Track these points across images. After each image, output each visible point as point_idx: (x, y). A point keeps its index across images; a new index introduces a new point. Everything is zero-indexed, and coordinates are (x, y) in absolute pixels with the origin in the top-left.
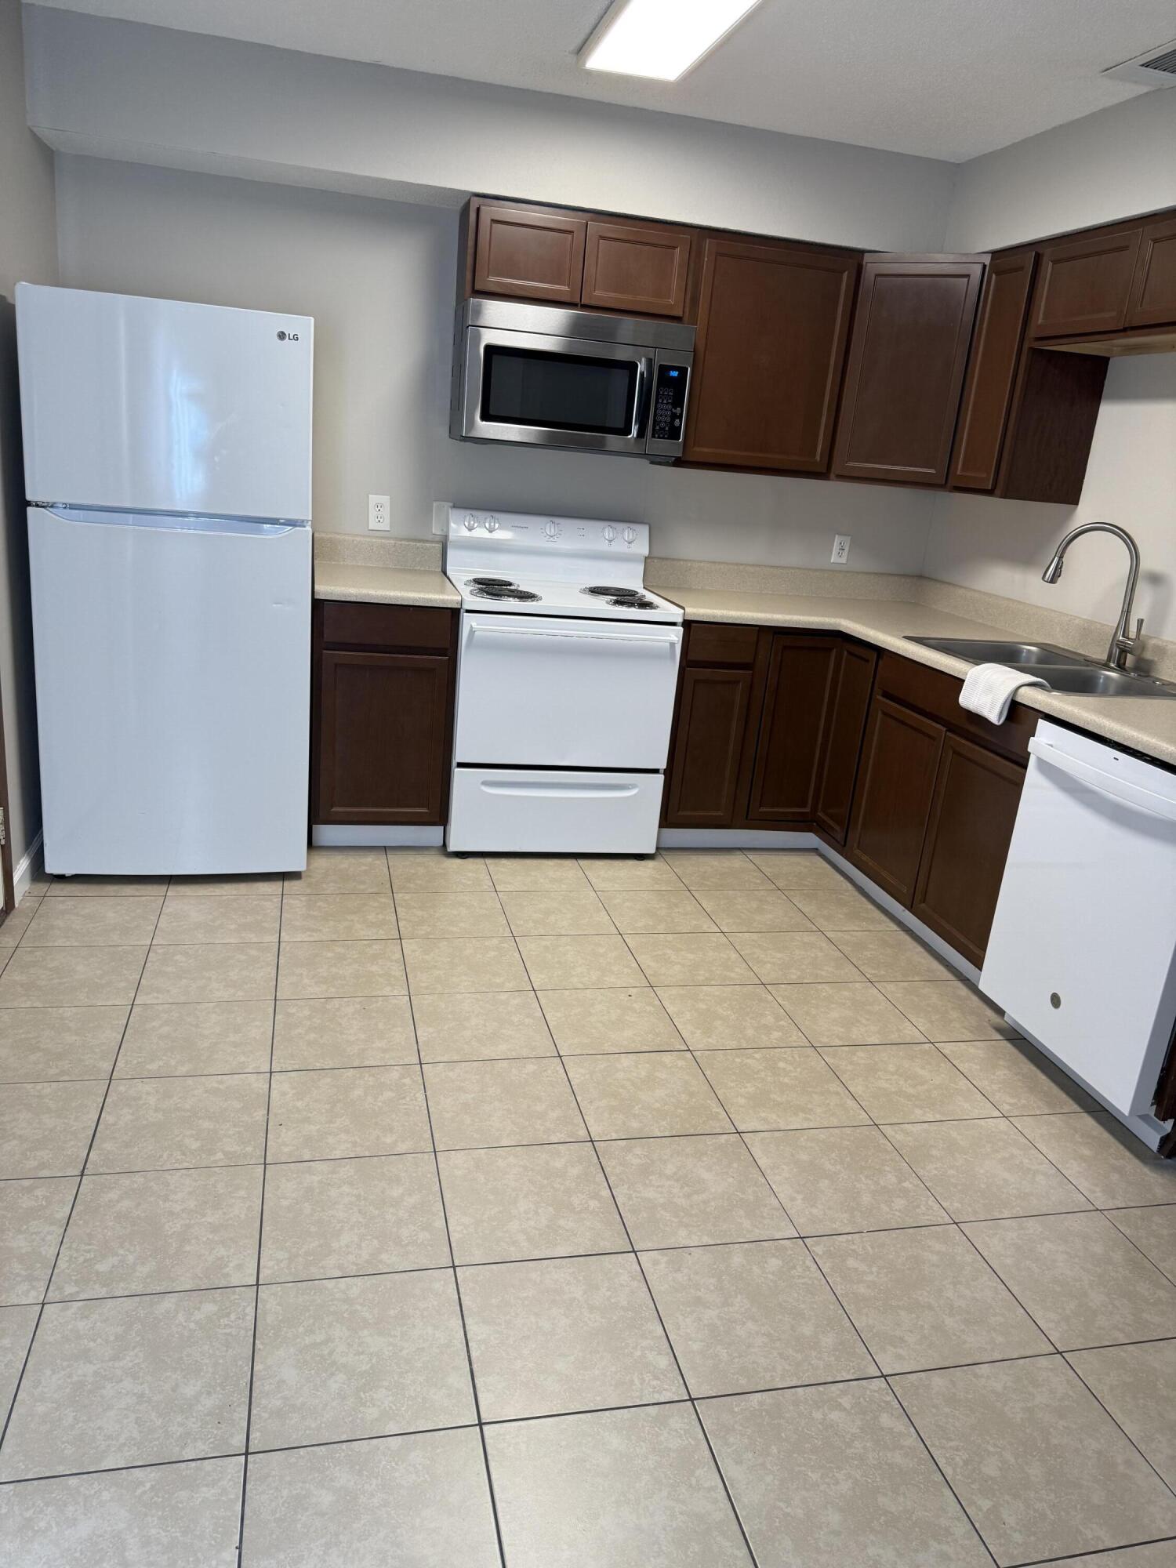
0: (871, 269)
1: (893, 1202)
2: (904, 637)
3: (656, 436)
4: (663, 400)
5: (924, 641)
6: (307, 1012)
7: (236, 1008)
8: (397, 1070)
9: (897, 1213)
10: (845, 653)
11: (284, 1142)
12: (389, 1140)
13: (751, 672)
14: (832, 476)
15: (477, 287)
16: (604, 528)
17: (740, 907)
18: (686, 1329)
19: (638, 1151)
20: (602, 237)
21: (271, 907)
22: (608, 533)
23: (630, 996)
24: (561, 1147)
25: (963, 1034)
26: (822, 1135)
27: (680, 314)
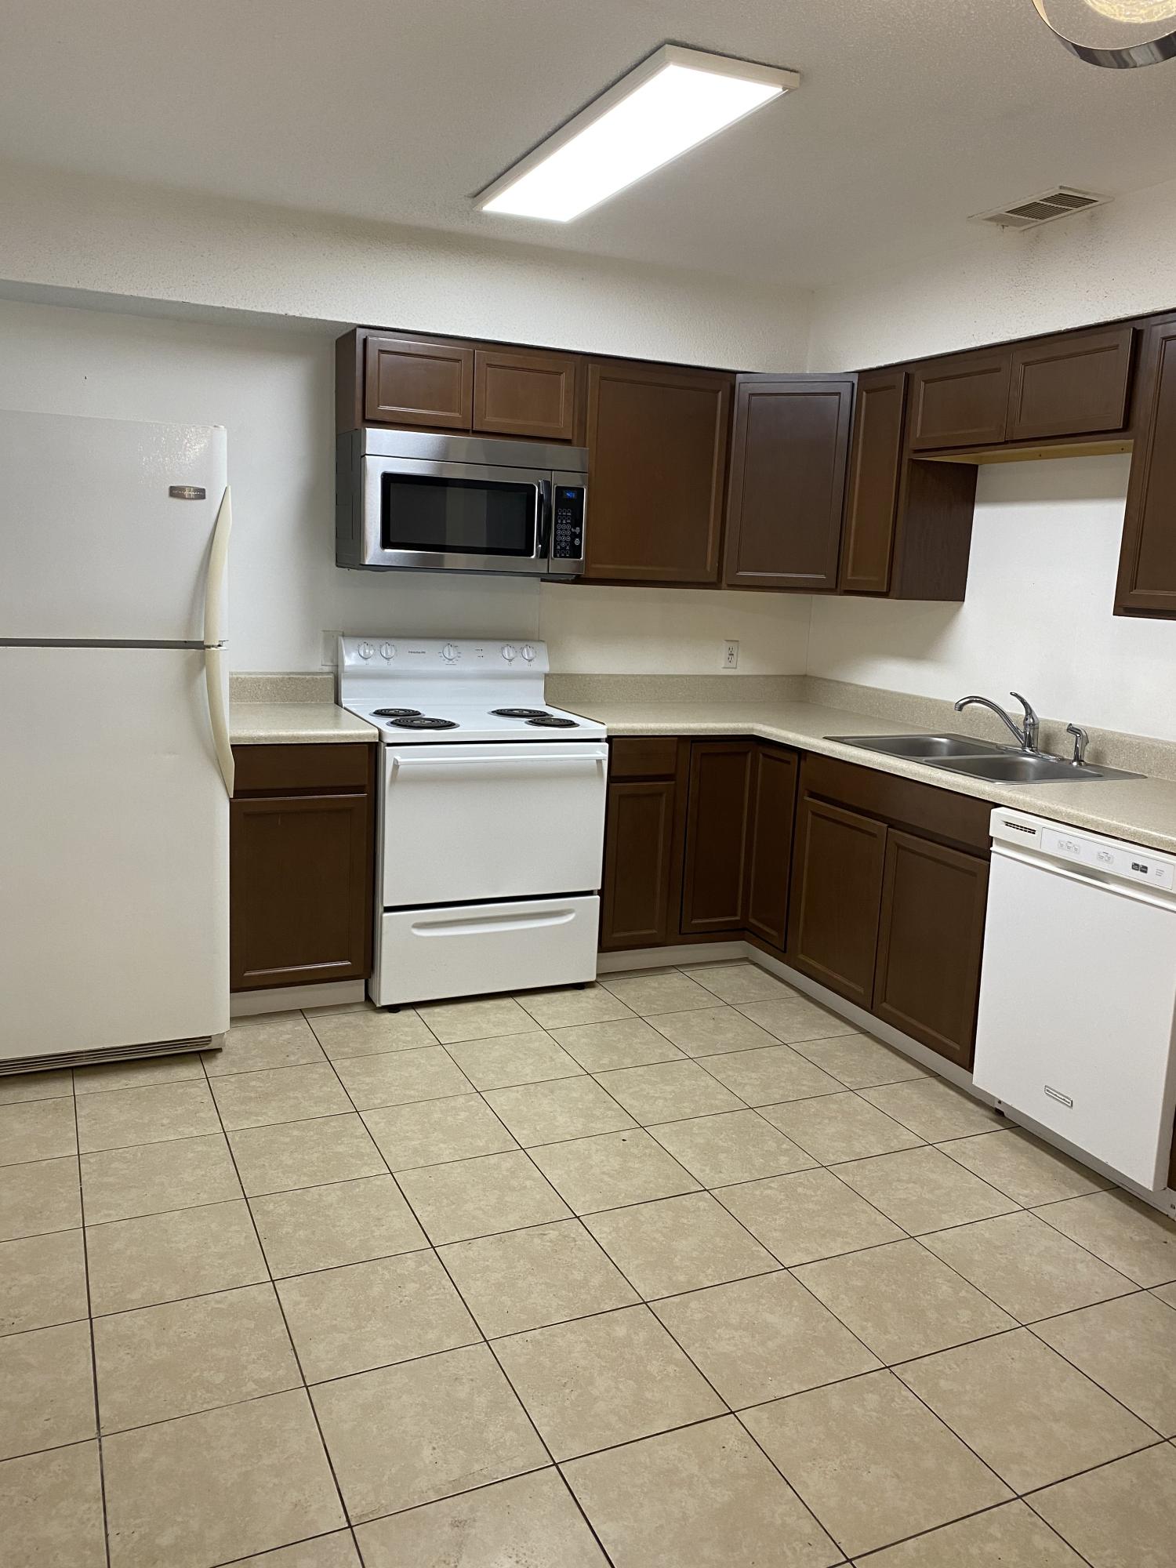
0: (743, 389)
1: (958, 1314)
2: (825, 738)
3: (558, 555)
4: (562, 521)
5: (845, 740)
6: (286, 1207)
7: (205, 1214)
8: (410, 1259)
9: (966, 1325)
10: (761, 755)
11: (320, 1357)
12: (432, 1335)
13: (673, 783)
14: (724, 584)
15: (368, 417)
16: (503, 648)
17: (697, 1029)
18: (815, 1483)
19: (693, 1305)
20: (489, 365)
21: (200, 1091)
22: (508, 652)
23: (624, 1140)
24: (616, 1313)
25: (956, 1131)
26: (865, 1256)
27: (569, 437)
